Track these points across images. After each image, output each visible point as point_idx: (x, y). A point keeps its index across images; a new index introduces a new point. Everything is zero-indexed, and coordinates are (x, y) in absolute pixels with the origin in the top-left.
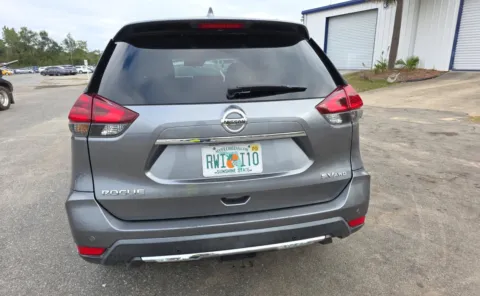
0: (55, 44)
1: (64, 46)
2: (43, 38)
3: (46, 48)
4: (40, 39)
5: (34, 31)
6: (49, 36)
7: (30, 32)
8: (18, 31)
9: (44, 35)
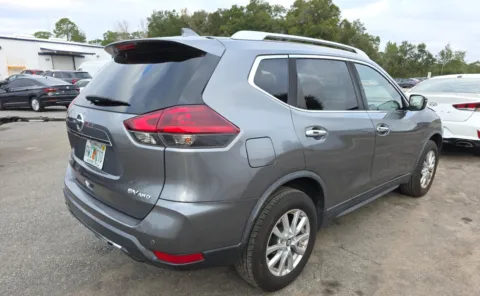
0: (430, 56)
1: (439, 58)
2: (420, 51)
3: (420, 60)
4: (416, 51)
5: (413, 44)
6: (426, 49)
7: (410, 46)
8: (399, 44)
9: (422, 48)
